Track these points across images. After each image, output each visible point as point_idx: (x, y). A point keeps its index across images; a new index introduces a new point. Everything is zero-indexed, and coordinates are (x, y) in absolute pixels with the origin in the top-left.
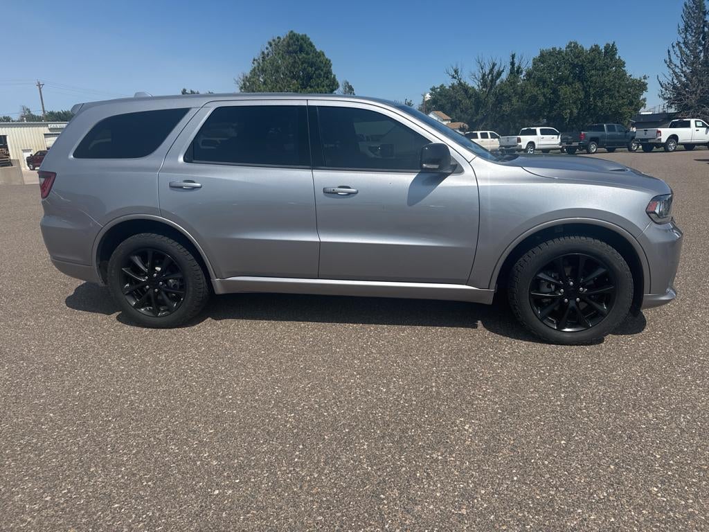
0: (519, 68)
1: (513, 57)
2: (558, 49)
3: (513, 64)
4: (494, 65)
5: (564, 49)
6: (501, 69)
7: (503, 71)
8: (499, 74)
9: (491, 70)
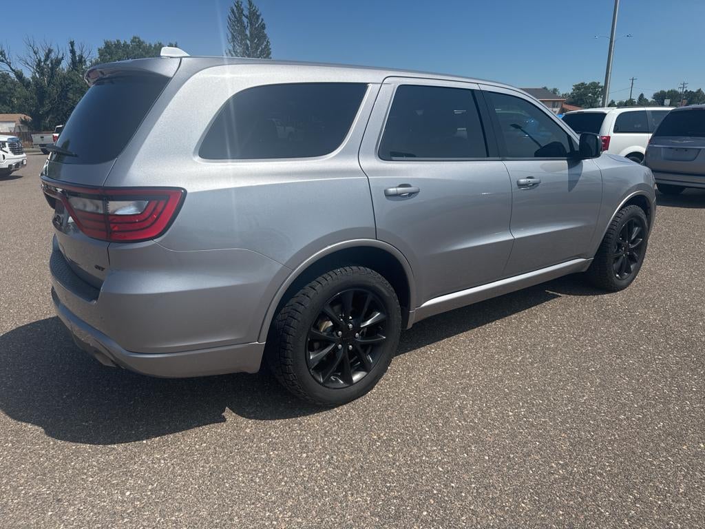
0: (81, 57)
1: (72, 44)
2: (122, 42)
3: (73, 52)
4: (50, 51)
5: (129, 42)
6: (60, 56)
7: (62, 58)
8: (58, 62)
9: (47, 56)
